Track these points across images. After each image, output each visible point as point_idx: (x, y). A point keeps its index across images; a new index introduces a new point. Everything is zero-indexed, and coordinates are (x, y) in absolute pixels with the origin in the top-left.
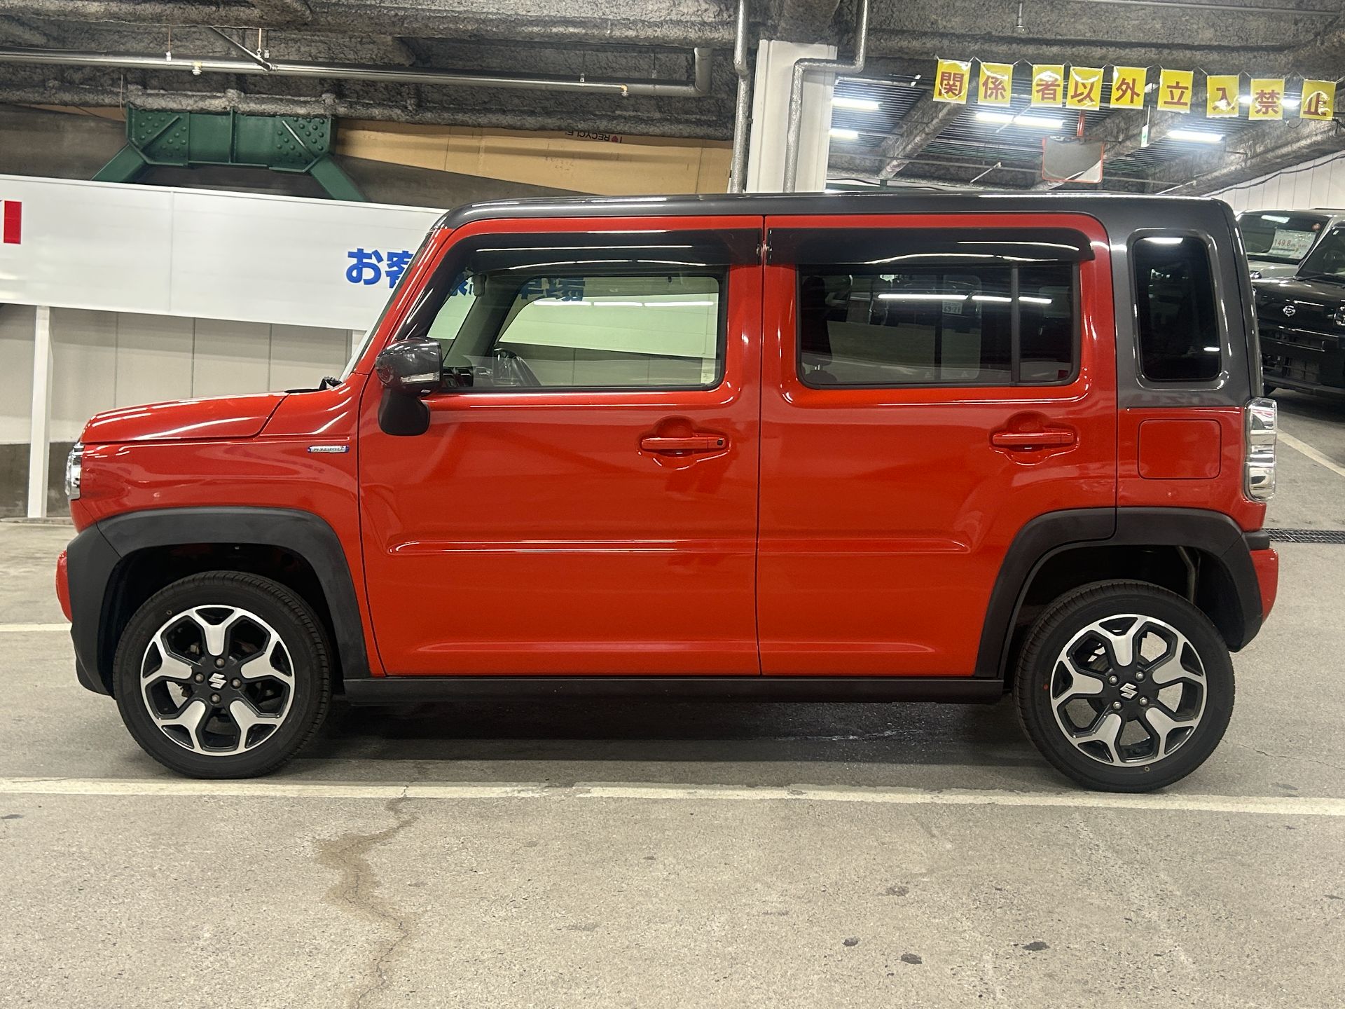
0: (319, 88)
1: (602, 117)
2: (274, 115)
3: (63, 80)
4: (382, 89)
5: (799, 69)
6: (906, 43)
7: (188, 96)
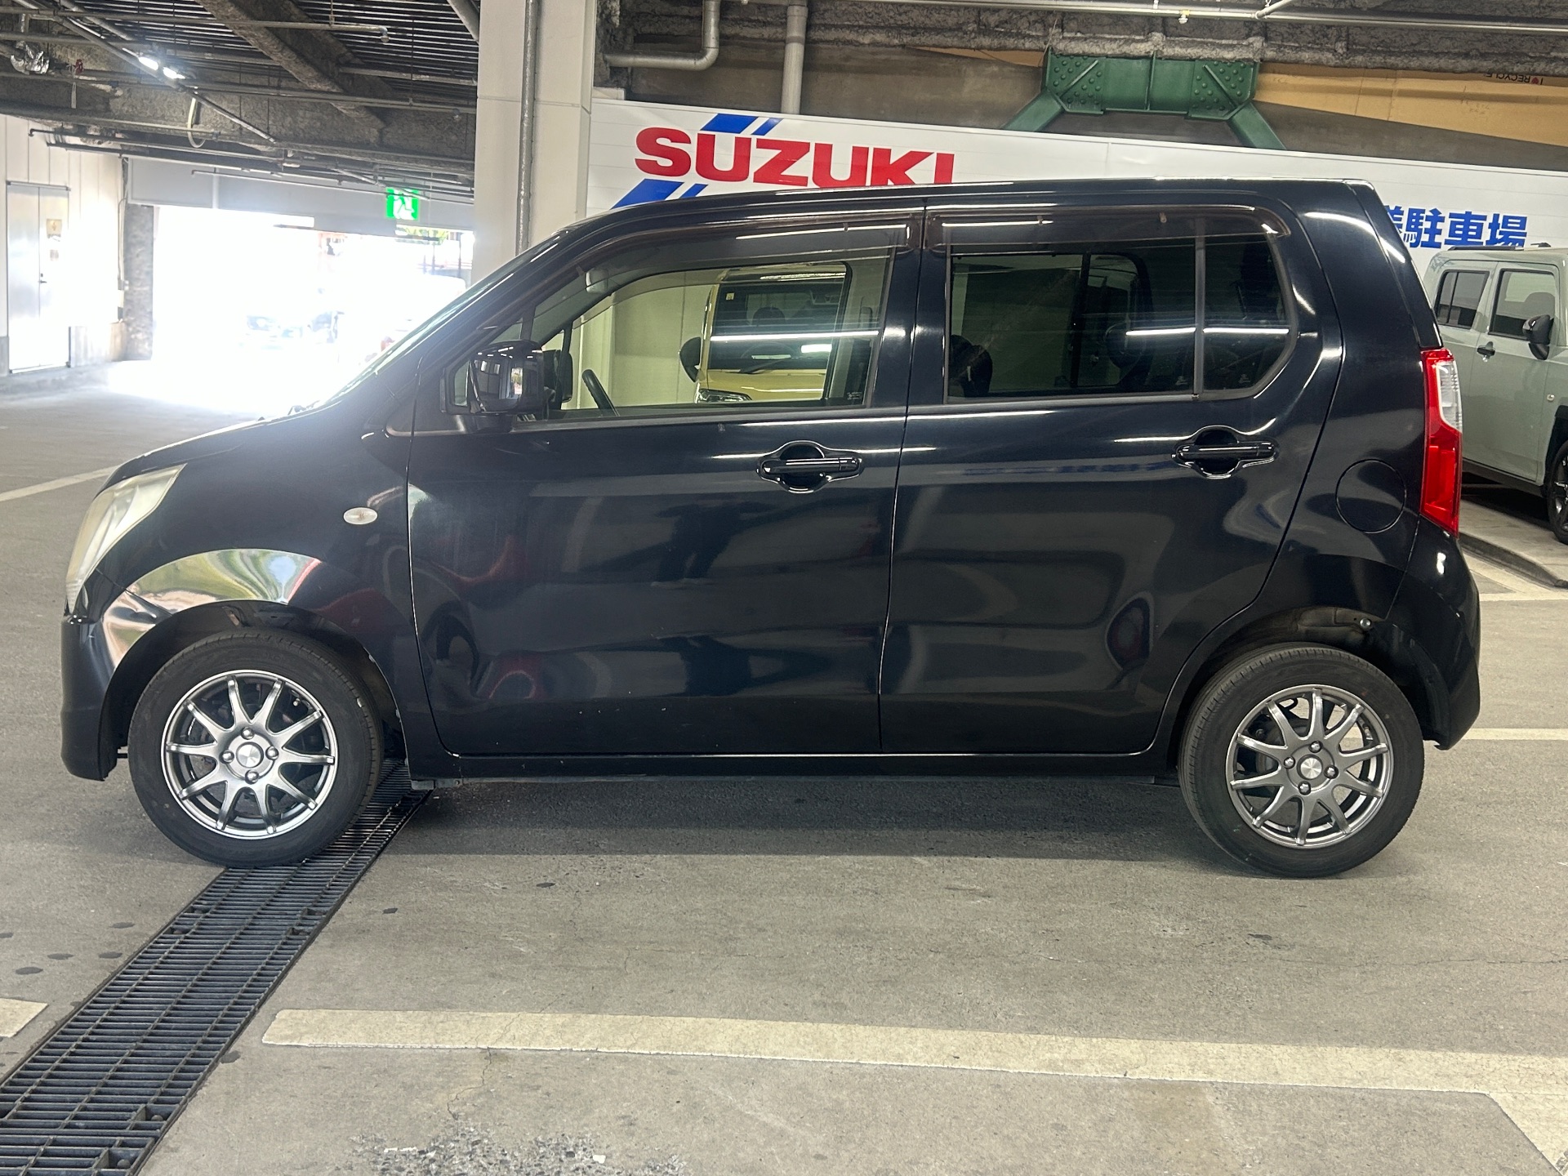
0: (1244, 31)
1: (1539, 59)
2: (1194, 60)
3: (978, 22)
4: (1308, 32)
7: (1108, 39)
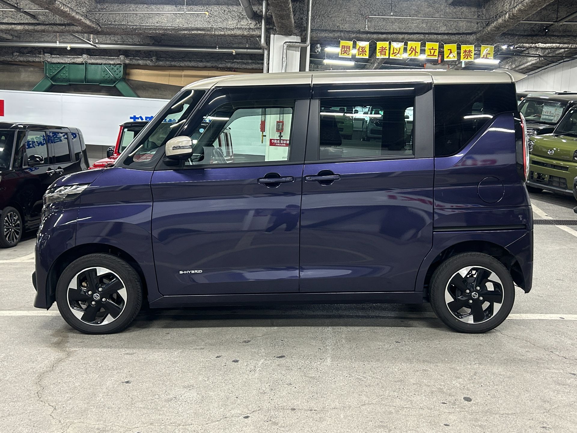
0: (119, 53)
1: (229, 62)
2: (101, 64)
3: (20, 52)
4: (143, 53)
5: (285, 46)
6: (327, 34)
7: (67, 57)
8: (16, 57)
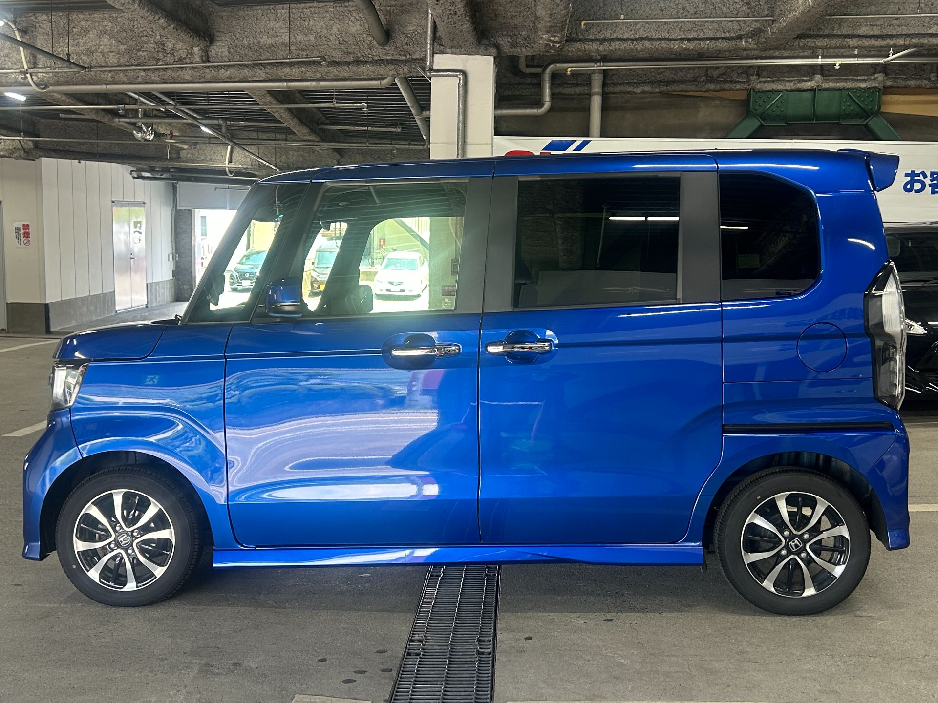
2: (841, 90)
7: (787, 81)
8: (704, 83)
